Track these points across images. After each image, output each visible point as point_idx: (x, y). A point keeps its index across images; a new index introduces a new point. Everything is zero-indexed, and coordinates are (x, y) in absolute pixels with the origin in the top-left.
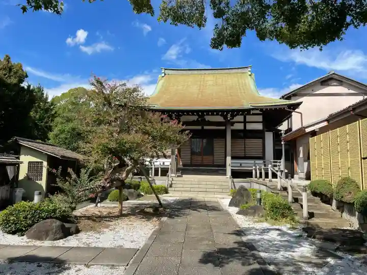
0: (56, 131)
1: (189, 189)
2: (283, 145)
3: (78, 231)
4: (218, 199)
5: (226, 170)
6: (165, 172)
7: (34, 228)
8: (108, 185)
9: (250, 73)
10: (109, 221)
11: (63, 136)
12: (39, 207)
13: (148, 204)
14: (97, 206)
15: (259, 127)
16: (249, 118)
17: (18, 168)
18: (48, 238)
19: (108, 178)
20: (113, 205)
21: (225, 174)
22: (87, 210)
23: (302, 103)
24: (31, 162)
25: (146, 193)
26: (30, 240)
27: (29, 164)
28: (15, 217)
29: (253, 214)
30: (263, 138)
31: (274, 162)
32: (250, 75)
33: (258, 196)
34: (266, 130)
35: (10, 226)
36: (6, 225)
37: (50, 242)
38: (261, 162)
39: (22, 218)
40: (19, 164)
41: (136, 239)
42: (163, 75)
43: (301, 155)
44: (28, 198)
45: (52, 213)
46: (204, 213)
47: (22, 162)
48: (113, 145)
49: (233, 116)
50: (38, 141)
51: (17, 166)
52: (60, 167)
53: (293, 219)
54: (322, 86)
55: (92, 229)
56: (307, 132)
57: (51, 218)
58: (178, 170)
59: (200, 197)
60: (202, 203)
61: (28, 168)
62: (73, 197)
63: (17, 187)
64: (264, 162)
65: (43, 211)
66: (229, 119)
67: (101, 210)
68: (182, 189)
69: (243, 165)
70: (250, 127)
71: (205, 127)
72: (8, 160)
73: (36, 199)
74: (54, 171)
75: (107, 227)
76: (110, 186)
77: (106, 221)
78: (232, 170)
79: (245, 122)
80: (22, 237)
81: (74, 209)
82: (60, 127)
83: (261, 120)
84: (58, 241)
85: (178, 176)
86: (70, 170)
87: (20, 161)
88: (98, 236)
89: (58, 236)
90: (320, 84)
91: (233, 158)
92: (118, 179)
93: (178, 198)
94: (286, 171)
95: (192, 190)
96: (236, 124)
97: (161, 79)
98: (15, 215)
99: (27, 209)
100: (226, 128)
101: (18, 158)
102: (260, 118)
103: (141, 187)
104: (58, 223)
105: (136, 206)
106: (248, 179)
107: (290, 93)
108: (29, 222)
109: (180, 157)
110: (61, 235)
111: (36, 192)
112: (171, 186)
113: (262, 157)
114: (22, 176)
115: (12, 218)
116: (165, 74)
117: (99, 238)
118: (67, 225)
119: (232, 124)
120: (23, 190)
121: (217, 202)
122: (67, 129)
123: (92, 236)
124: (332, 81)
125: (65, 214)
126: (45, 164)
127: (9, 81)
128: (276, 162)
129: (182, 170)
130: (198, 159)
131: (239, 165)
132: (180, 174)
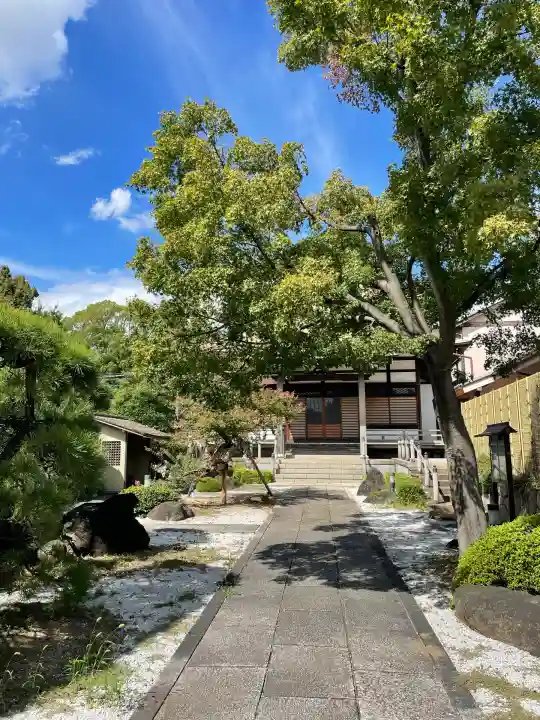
3: (193, 514)
6: (268, 451)
7: (154, 511)
10: (216, 508)
11: (129, 404)
15: (411, 377)
16: (395, 365)
21: (358, 453)
24: (106, 442)
25: (244, 481)
30: (417, 394)
33: (391, 479)
34: (421, 380)
38: (415, 432)
58: (287, 447)
64: (420, 433)
68: (295, 476)
69: (386, 438)
70: (396, 378)
71: (327, 382)
78: (368, 445)
79: (388, 371)
83: (413, 367)
85: (288, 457)
89: (180, 517)
91: (370, 427)
96: (375, 374)
100: (357, 382)
102: (411, 364)
105: (237, 496)
106: (393, 460)
109: (289, 428)
112: (278, 472)
113: (417, 426)
126: (123, 445)
130: (317, 430)
131: (381, 438)
132: (290, 454)
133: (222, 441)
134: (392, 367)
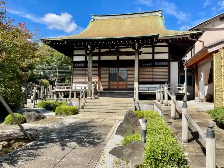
2: (186, 71)
5: (133, 93)
9: (160, 15)
23: (203, 32)
30: (169, 66)
31: (179, 86)
32: (161, 17)
33: (144, 126)
42: (93, 20)
43: (202, 79)
54: (222, 22)
64: (169, 86)
66: (137, 48)
78: (139, 93)
79: (153, 53)
83: (167, 51)
90: (219, 21)
94: (188, 94)
97: (91, 23)
102: (166, 49)
106: (153, 101)
112: (83, 108)
113: (168, 82)
116: (94, 20)
119: (140, 53)
128: (180, 86)
129: (101, 93)
130: (114, 85)
131: (147, 89)
132: (98, 97)
134: (155, 51)
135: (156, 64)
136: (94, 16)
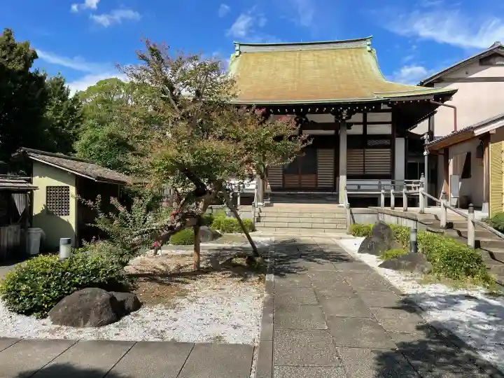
0: (84, 139)
1: (286, 225)
2: (426, 158)
3: (137, 305)
4: (336, 241)
5: (337, 196)
6: (248, 199)
7: (64, 305)
8: (178, 224)
9: (369, 48)
10: (183, 282)
11: (96, 146)
12: (70, 266)
13: (232, 249)
14: (156, 253)
15: (387, 130)
16: (372, 117)
17: (31, 196)
18: (89, 323)
19: (177, 214)
20: (180, 252)
21: (337, 202)
22: (143, 262)
23: (456, 91)
24: (51, 187)
25: (223, 231)
26: (58, 326)
27: (47, 190)
28: (29, 285)
29: (411, 268)
30: (392, 147)
31: (407, 183)
32: (369, 51)
33: (413, 238)
34: (396, 134)
35: (22, 301)
36: (15, 298)
37: (94, 329)
38: (389, 182)
39: (41, 288)
40: (32, 191)
41: (240, 322)
42: (237, 53)
44: (49, 247)
45: (92, 275)
46: (327, 265)
47: (36, 188)
48: (188, 158)
49: (350, 114)
50: (58, 154)
51: (28, 193)
52: (99, 196)
53: (486, 279)
54: (483, 67)
55: (159, 299)
56: (476, 135)
57: (91, 285)
58: (265, 196)
59: (305, 237)
60: (315, 248)
61: (47, 196)
62: (124, 246)
63: (31, 227)
64: (393, 183)
65: (76, 273)
66: (344, 118)
67: (164, 262)
69: (362, 187)
70: (372, 130)
72: (12, 184)
73: (64, 251)
74: (90, 203)
75: (183, 294)
76: (181, 226)
77: (178, 281)
78: (348, 194)
79: (365, 123)
80: (44, 321)
81: (125, 264)
82: (90, 132)
83: (389, 119)
84: (107, 327)
85: (267, 205)
86: (114, 201)
87: (34, 185)
88: (171, 313)
89: (105, 319)
90: (478, 64)
91: (349, 177)
92: (192, 215)
93: (273, 239)
95: (291, 225)
96: (354, 126)
97: (235, 60)
98: (28, 282)
99: (49, 271)
100: (337, 132)
101: (30, 181)
102: (388, 117)
103: (214, 222)
104: (104, 295)
105: (215, 252)
106: (373, 209)
107: (431, 78)
108: (54, 293)
109: (267, 176)
110: (111, 315)
111: (63, 240)
112: (258, 221)
113: (390, 176)
114: (37, 210)
115: (24, 287)
116: (240, 53)
117: (175, 320)
118: (119, 296)
119: (349, 126)
120: (41, 231)
121: (336, 245)
122: (101, 135)
123: (162, 314)
124: (497, 59)
125: (113, 276)
126: (73, 190)
127: (10, 67)
129: (272, 195)
130: (293, 180)
131: (356, 187)
132: (269, 202)
133: (191, 187)
134: (369, 120)
135: (370, 143)
136: (240, 45)
